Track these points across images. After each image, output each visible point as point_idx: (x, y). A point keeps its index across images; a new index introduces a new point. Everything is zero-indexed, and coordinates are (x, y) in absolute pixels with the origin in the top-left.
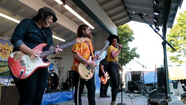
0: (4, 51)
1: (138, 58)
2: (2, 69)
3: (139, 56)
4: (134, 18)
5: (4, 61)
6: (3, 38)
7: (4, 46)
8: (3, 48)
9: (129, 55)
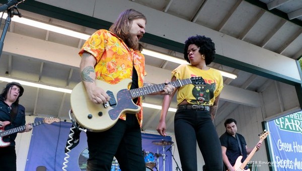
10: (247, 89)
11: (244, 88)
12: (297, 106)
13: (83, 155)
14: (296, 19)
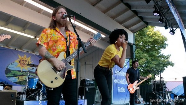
0: (23, 62)
1: (173, 66)
2: (21, 78)
3: (174, 64)
4: (150, 23)
5: (22, 71)
6: (21, 51)
7: (23, 58)
8: (22, 59)
9: (161, 64)
10: (107, 42)
11: (105, 41)
12: (129, 56)
13: (9, 68)
14: (135, 10)
